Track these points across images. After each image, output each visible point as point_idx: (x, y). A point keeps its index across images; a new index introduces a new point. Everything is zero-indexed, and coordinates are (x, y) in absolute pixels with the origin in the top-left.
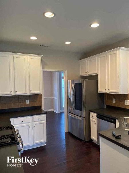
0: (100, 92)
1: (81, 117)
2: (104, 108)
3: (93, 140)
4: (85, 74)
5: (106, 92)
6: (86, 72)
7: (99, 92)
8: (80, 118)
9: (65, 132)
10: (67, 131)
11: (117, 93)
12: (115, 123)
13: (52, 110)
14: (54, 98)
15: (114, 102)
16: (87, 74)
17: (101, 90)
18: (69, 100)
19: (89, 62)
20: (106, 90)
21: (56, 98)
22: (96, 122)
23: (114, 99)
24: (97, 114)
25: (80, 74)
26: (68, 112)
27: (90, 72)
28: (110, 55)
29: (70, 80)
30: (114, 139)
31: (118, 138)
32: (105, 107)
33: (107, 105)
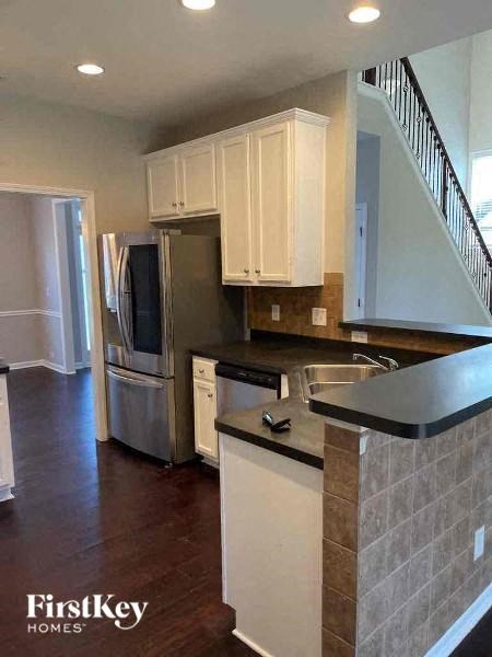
0: (227, 281)
1: (159, 376)
2: (241, 342)
3: (202, 457)
4: (171, 210)
5: (249, 282)
6: (174, 205)
7: (224, 283)
8: (152, 382)
9: (97, 441)
10: (103, 437)
11: (287, 283)
12: (278, 387)
13: (41, 363)
14: (47, 313)
15: (276, 316)
16: (181, 213)
17: (231, 274)
18: (107, 317)
19: (184, 161)
20: (247, 272)
21: (57, 314)
22: (214, 392)
23: (278, 307)
24: (217, 362)
25: (153, 211)
26: (106, 362)
27: (190, 202)
28: (262, 137)
29: (112, 236)
30: (268, 435)
31: (279, 428)
32: (248, 337)
33: (252, 331)
